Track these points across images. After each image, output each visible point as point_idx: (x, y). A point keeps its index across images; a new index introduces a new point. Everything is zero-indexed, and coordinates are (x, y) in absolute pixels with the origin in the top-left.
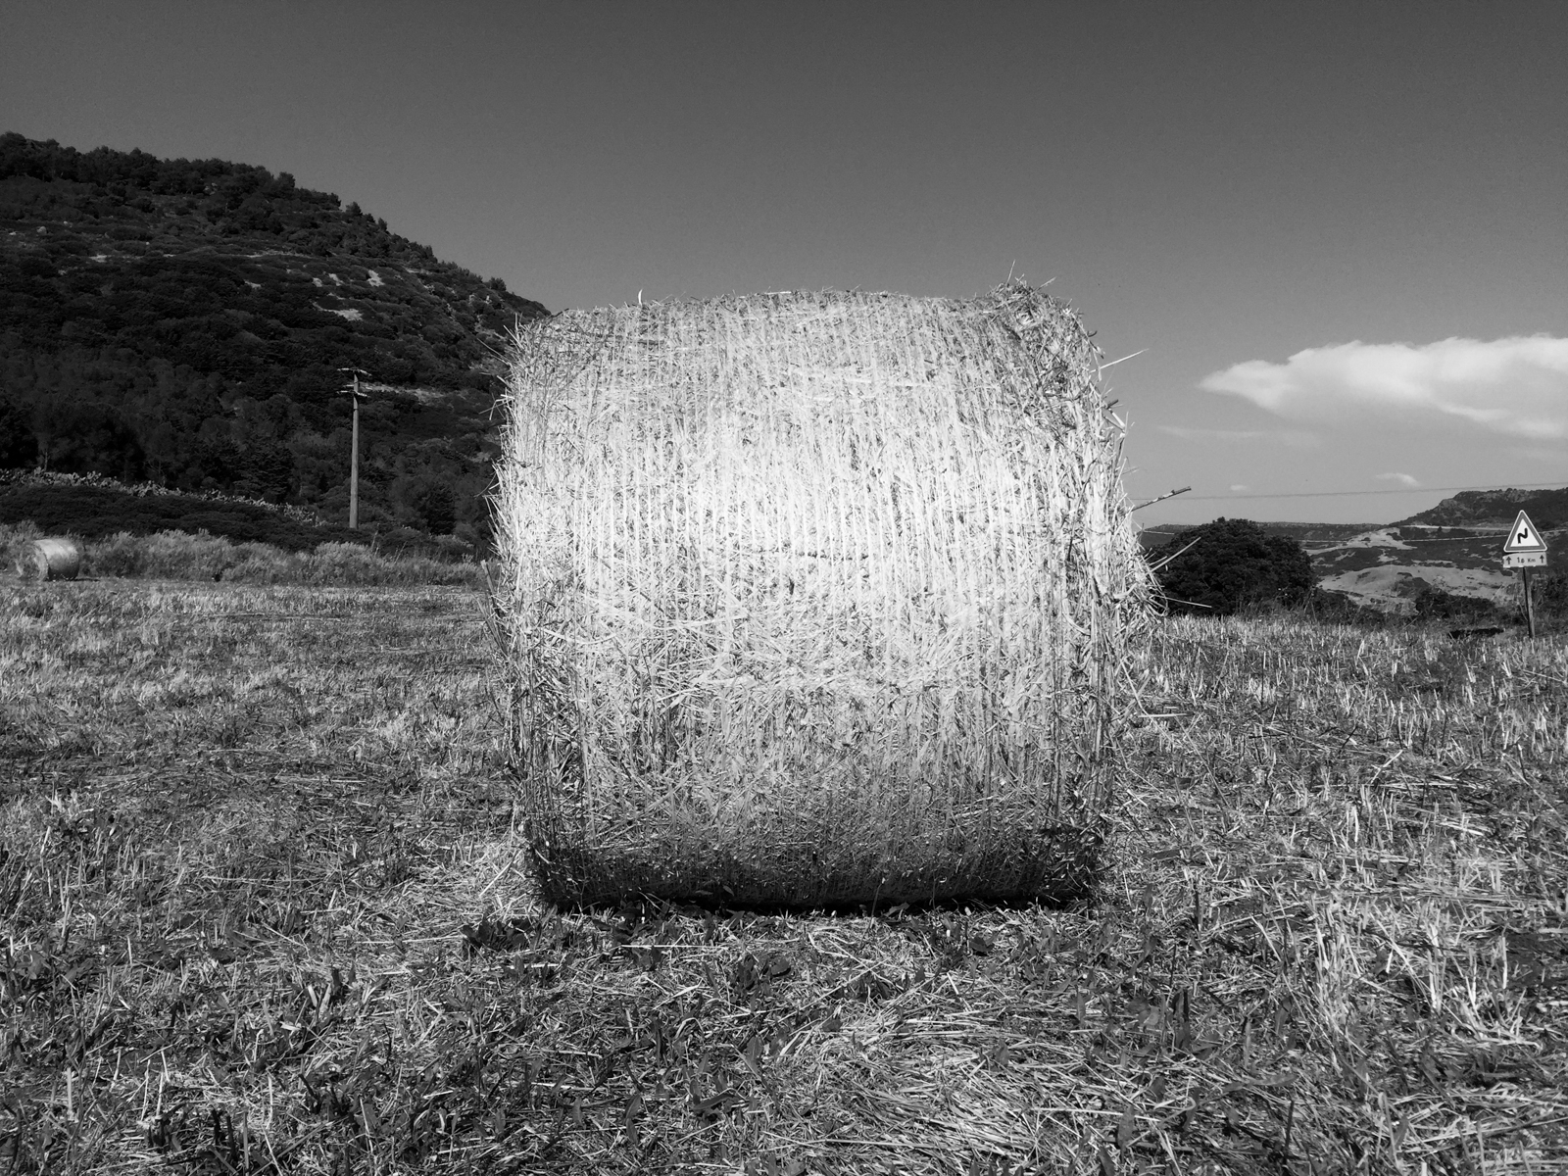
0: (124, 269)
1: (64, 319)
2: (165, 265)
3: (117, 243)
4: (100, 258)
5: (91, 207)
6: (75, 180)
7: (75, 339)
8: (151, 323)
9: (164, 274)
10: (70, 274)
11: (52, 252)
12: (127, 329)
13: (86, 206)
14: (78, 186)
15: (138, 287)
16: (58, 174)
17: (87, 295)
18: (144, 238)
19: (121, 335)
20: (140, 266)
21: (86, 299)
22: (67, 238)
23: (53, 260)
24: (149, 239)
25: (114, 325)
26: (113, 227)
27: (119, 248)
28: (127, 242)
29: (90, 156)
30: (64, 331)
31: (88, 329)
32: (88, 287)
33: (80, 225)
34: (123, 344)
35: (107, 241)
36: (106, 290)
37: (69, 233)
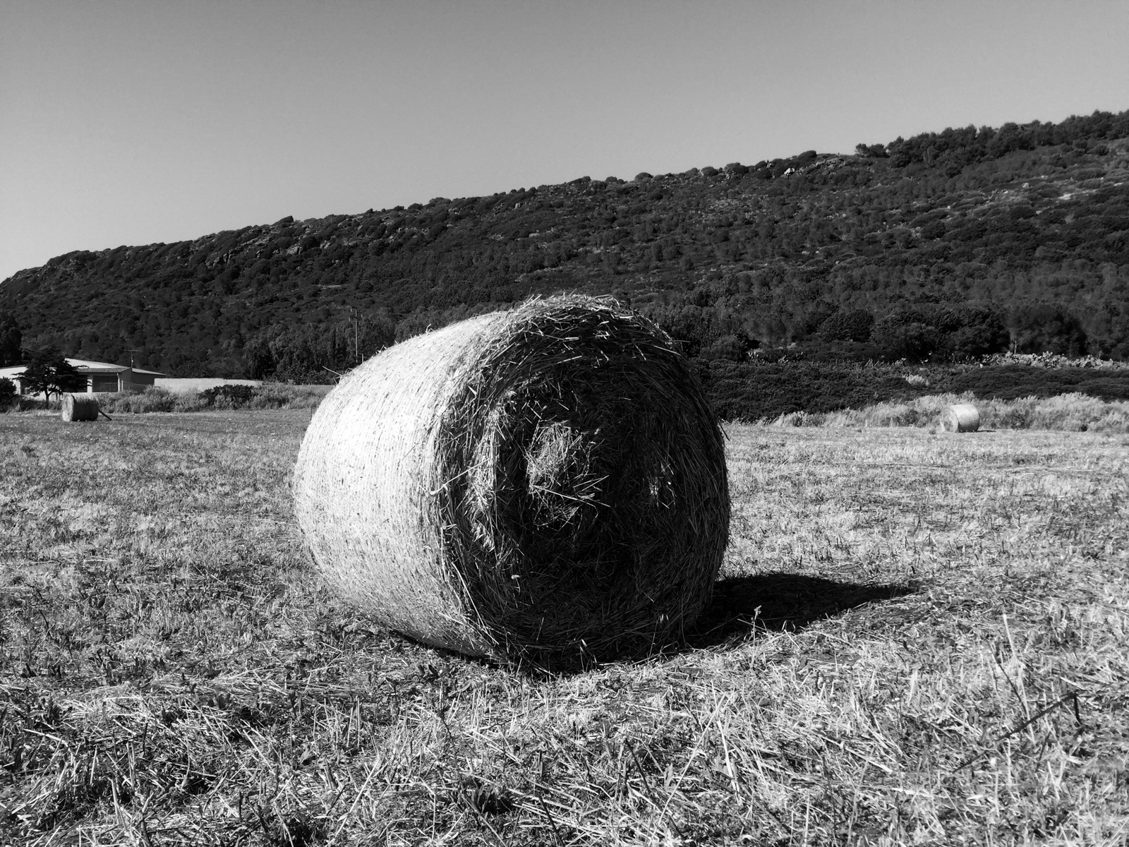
0: (1083, 201)
1: (1038, 245)
2: (1115, 192)
3: (1079, 183)
4: (1066, 197)
5: (1060, 162)
6: (1051, 144)
7: (1044, 258)
8: (1101, 237)
9: (1113, 199)
10: (1044, 212)
11: (1032, 199)
12: (1083, 245)
13: (1058, 162)
14: (1052, 148)
15: (1093, 213)
16: (1039, 144)
17: (1054, 226)
18: (1099, 175)
19: (1078, 250)
20: (1096, 196)
21: (1055, 229)
22: (1043, 187)
23: (1033, 205)
24: (1104, 175)
25: (1073, 243)
26: (1076, 172)
27: (1080, 187)
28: (1086, 181)
29: (1062, 125)
30: (1038, 254)
31: (1053, 250)
32: (1057, 219)
33: (1052, 176)
34: (1079, 257)
35: (1072, 183)
36: (1069, 219)
37: (1044, 183)
